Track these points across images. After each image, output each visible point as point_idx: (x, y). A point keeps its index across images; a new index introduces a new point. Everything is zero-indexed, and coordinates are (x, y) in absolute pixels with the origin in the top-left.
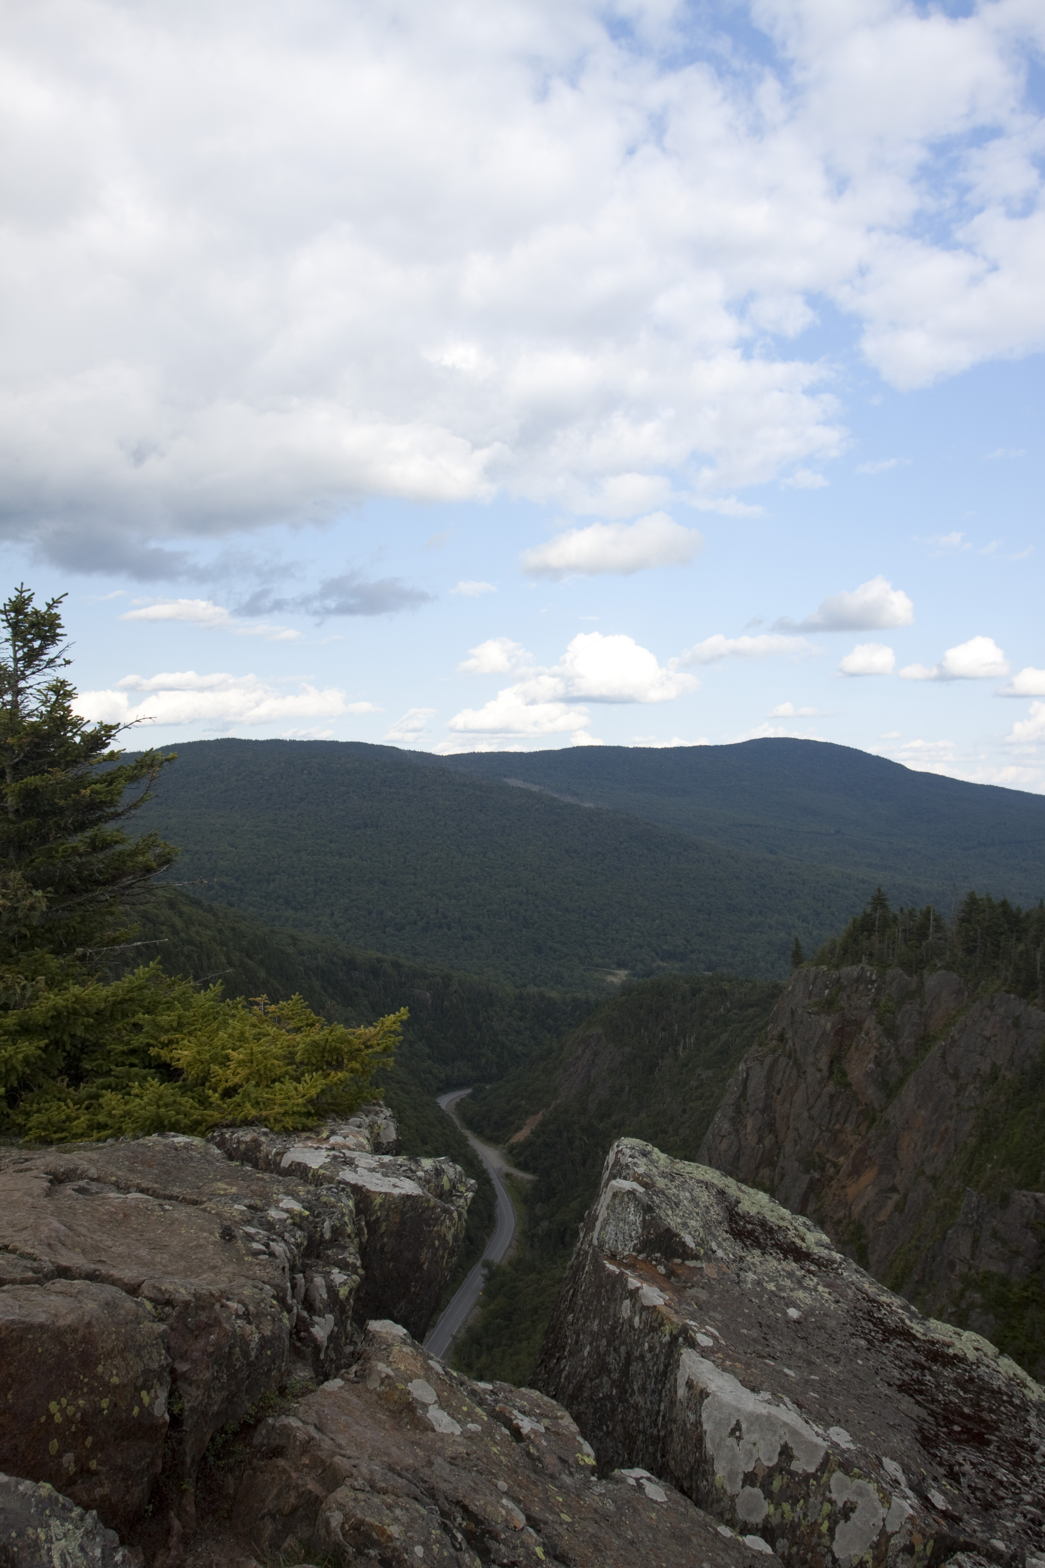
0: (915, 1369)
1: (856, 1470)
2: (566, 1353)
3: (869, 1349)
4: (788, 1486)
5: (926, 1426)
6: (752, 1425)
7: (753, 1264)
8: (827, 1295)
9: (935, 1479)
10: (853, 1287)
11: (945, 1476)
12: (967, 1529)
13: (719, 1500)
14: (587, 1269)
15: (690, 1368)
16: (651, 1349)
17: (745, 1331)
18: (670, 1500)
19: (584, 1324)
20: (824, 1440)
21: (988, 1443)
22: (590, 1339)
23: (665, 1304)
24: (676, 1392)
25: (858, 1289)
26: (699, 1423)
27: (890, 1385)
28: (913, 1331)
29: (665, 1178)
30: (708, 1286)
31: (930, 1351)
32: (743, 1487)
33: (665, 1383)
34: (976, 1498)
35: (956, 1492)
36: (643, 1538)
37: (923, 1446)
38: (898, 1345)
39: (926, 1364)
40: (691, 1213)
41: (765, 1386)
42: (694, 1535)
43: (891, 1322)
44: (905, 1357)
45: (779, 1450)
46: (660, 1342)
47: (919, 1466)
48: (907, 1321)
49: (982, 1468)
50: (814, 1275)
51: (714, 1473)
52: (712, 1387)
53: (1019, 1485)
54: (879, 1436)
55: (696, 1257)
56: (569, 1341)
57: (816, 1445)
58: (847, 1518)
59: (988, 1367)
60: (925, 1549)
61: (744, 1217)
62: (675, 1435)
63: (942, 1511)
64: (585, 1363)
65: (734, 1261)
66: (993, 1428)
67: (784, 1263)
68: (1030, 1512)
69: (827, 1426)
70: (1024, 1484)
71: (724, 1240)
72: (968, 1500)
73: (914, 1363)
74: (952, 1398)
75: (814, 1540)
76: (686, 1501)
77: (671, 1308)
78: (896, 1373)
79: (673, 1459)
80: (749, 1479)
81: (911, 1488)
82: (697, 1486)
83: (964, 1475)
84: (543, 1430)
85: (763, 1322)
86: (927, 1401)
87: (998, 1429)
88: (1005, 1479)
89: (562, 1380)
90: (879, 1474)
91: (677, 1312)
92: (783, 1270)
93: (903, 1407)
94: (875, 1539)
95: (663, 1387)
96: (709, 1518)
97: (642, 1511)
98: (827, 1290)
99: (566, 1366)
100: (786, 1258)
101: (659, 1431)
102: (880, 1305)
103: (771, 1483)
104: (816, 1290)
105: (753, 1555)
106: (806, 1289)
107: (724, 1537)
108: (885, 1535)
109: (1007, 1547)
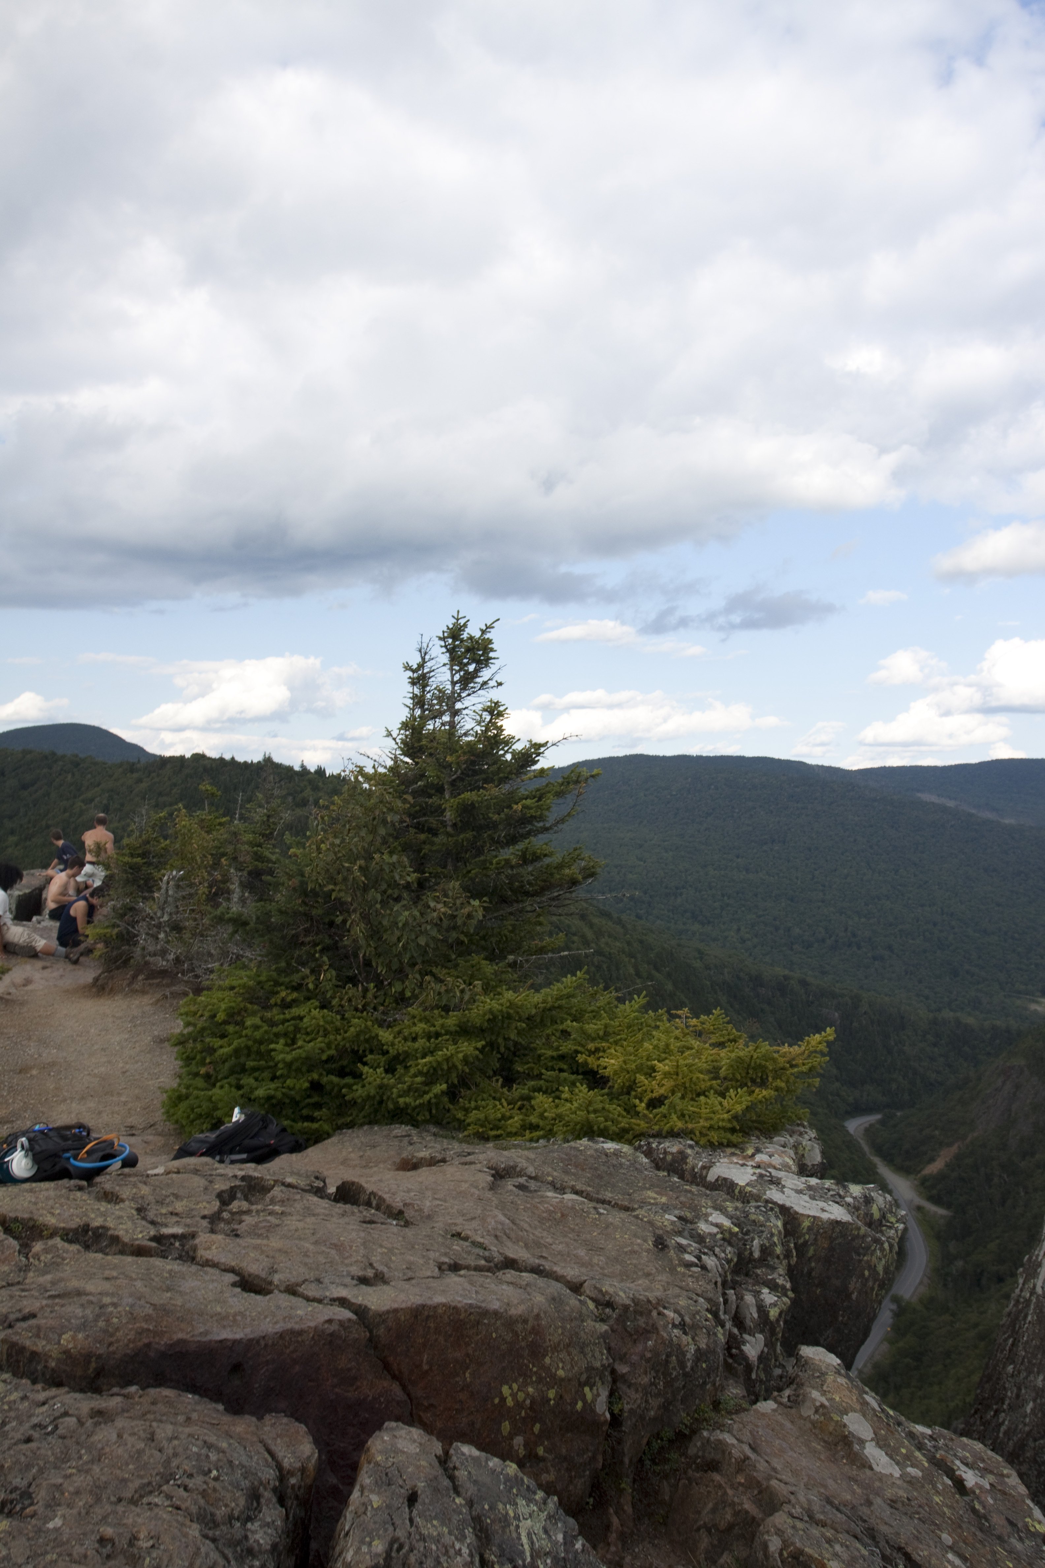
2: (1005, 1407)
14: (1029, 1318)
19: (1026, 1378)
22: (1033, 1394)
56: (1009, 1394)
64: (1027, 1420)
84: (988, 1487)
89: (1001, 1435)
99: (1006, 1421)
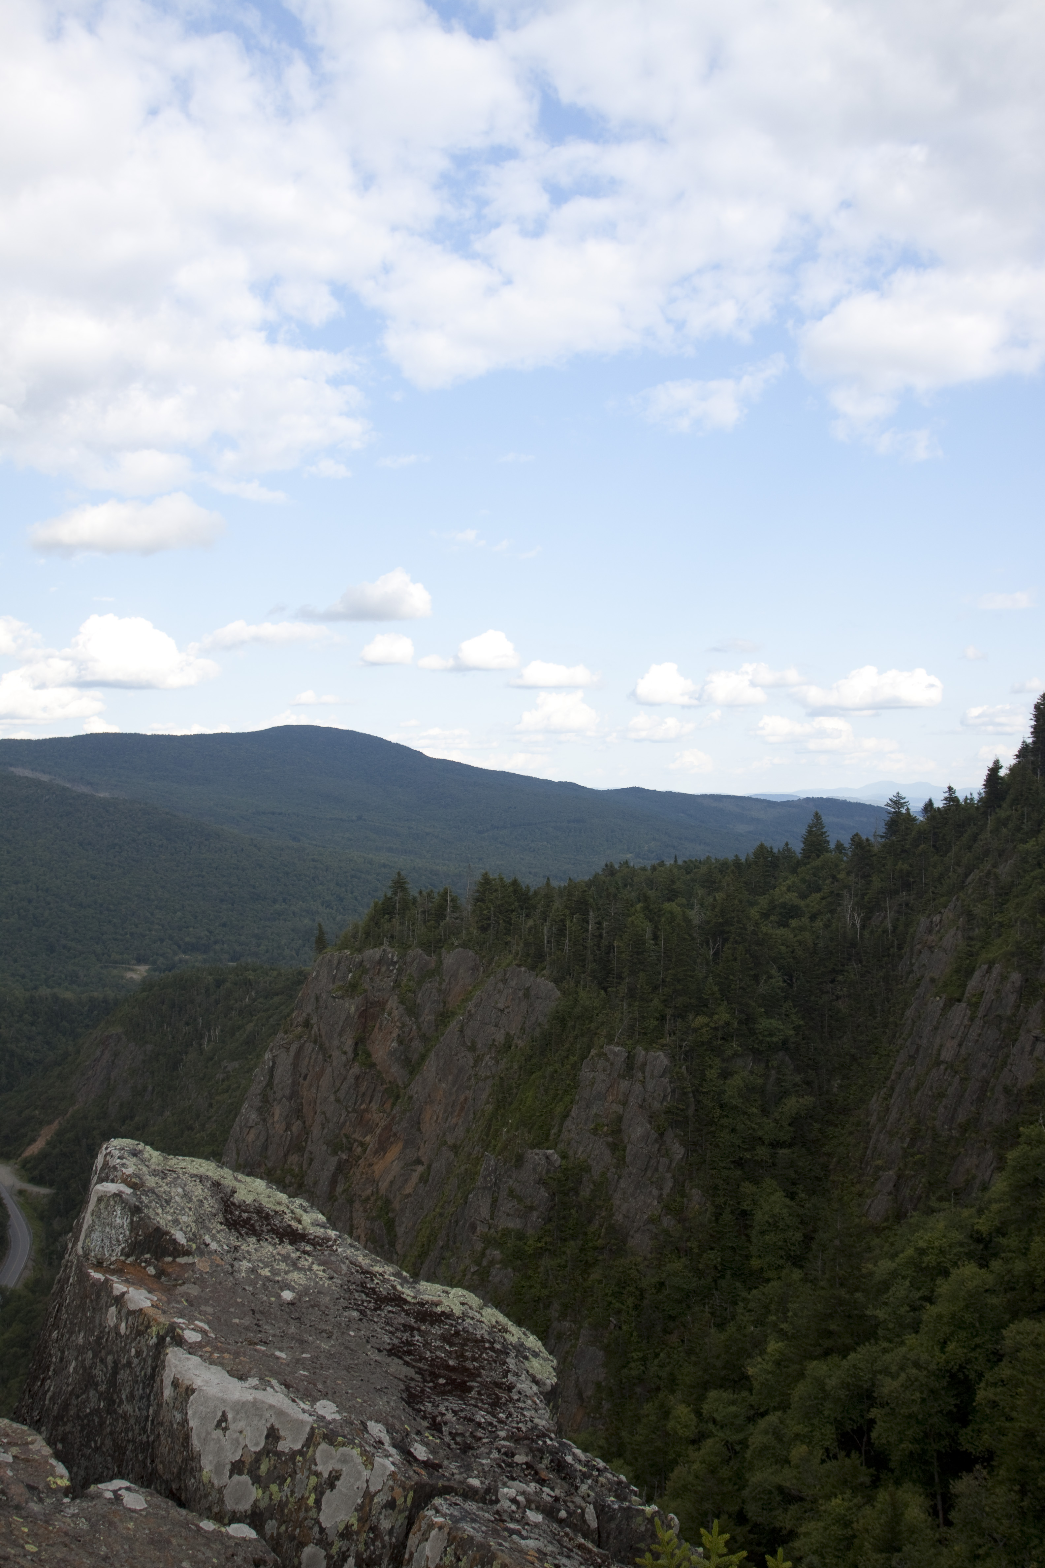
0: (404, 1331)
1: (340, 1439)
2: (50, 1373)
3: (361, 1320)
4: (275, 1467)
5: (412, 1385)
6: (238, 1414)
7: (248, 1252)
8: (321, 1273)
9: (418, 1433)
10: (347, 1262)
11: (428, 1428)
12: (446, 1474)
13: (206, 1496)
14: (71, 1281)
15: (176, 1367)
16: (138, 1354)
17: (237, 1321)
18: (150, 1506)
19: (69, 1339)
20: (311, 1415)
21: (470, 1389)
22: (75, 1354)
23: (152, 1305)
24: (162, 1393)
25: (352, 1263)
26: (185, 1421)
27: (380, 1351)
28: (404, 1296)
29: (155, 1176)
30: (201, 1281)
31: (419, 1312)
32: (230, 1477)
33: (153, 1387)
34: (456, 1443)
35: (438, 1441)
36: (117, 1551)
37: (408, 1403)
38: (389, 1312)
39: (416, 1326)
40: (183, 1209)
41: (252, 1373)
42: (174, 1536)
43: (383, 1290)
44: (395, 1322)
45: (265, 1433)
46: (147, 1346)
47: (403, 1424)
48: (399, 1287)
49: (462, 1414)
50: (309, 1255)
51: (201, 1469)
52: (198, 1383)
53: (495, 1423)
54: (365, 1402)
55: (187, 1253)
56: (54, 1359)
57: (302, 1422)
58: (332, 1487)
59: (472, 1318)
60: (405, 1501)
61: (239, 1206)
62: (163, 1438)
63: (423, 1462)
64: (70, 1380)
65: (228, 1252)
66: (474, 1375)
67: (280, 1247)
68: (504, 1446)
69: (314, 1401)
70: (500, 1421)
71: (218, 1232)
72: (449, 1446)
73: (404, 1325)
74: (438, 1353)
75: (302, 1514)
76: (167, 1503)
77: (158, 1308)
78: (386, 1339)
79: (161, 1462)
80: (237, 1468)
81: (394, 1446)
82: (185, 1486)
83: (446, 1423)
85: (256, 1309)
86: (415, 1360)
87: (480, 1375)
88: (483, 1420)
89: (47, 1402)
90: (363, 1439)
91: (164, 1312)
92: (279, 1254)
93: (391, 1370)
94: (359, 1501)
95: (151, 1391)
96: (192, 1516)
97: (118, 1523)
98: (322, 1268)
99: (51, 1386)
100: (281, 1242)
101: (148, 1437)
102: (373, 1275)
103: (259, 1468)
104: (310, 1269)
105: (236, 1543)
106: (300, 1269)
107: (206, 1531)
108: (368, 1496)
109: (482, 1483)
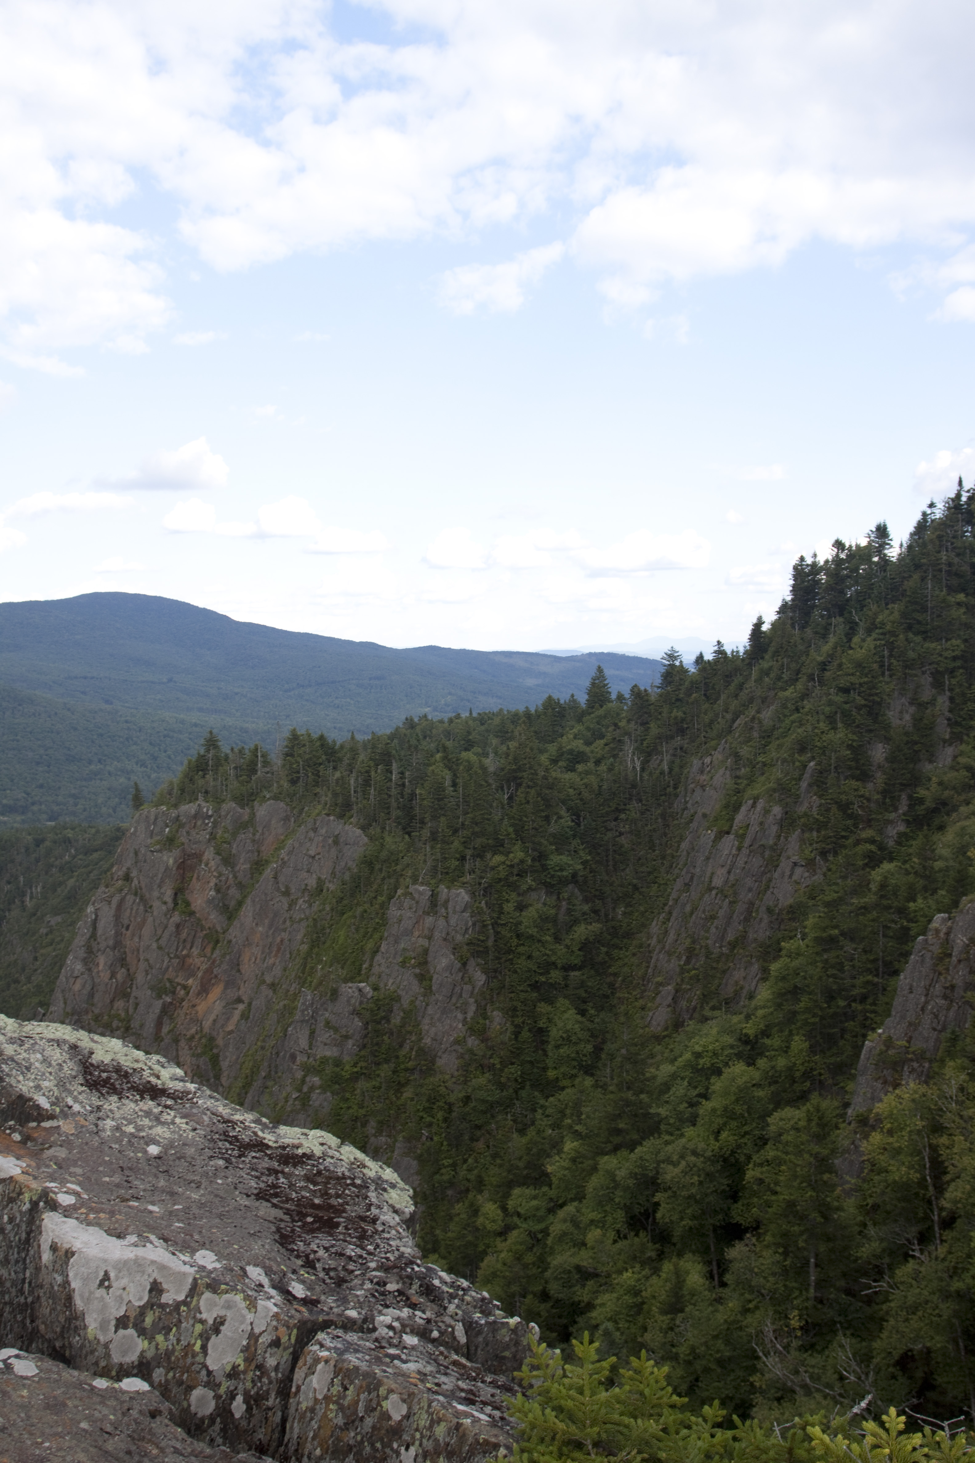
0: (269, 1175)
1: (223, 1287)
3: (227, 1168)
4: (160, 1319)
5: (282, 1225)
6: (120, 1272)
7: (111, 1111)
8: (184, 1126)
9: (294, 1272)
10: (208, 1113)
11: (302, 1266)
12: (325, 1309)
13: (92, 1352)
15: (53, 1231)
16: (11, 1220)
17: (107, 1179)
18: (41, 1370)
20: (192, 1266)
21: (337, 1225)
23: (23, 1172)
24: (40, 1258)
25: (213, 1114)
26: (66, 1283)
27: (248, 1196)
28: (266, 1141)
29: (13, 1043)
30: (67, 1144)
31: (281, 1156)
32: (116, 1332)
33: (28, 1251)
34: (331, 1278)
35: (313, 1278)
36: (15, 1420)
37: (281, 1244)
38: (253, 1157)
39: (279, 1168)
40: (44, 1074)
41: (130, 1230)
42: (69, 1398)
43: (245, 1137)
44: (260, 1166)
45: (148, 1287)
46: (20, 1212)
47: (279, 1265)
48: (260, 1133)
49: (333, 1250)
50: (171, 1109)
51: (85, 1327)
52: (77, 1245)
53: (365, 1255)
54: (241, 1247)
55: (52, 1117)
57: (184, 1274)
58: (217, 1332)
59: (332, 1157)
60: (290, 1339)
61: (98, 1067)
62: (43, 1300)
63: (302, 1299)
65: (91, 1112)
66: (339, 1211)
67: (141, 1103)
68: (376, 1277)
69: (193, 1252)
70: (370, 1253)
71: (80, 1093)
72: (324, 1281)
73: (269, 1169)
74: (303, 1193)
75: (189, 1360)
76: (58, 1366)
77: (29, 1174)
78: (253, 1184)
79: (43, 1323)
80: (122, 1323)
81: (274, 1287)
82: (70, 1343)
83: (319, 1260)
85: (125, 1166)
86: (282, 1202)
87: (344, 1211)
88: (353, 1254)
90: (244, 1284)
91: (35, 1178)
92: (141, 1110)
93: (261, 1213)
94: (245, 1343)
95: (27, 1255)
96: (84, 1375)
97: (12, 1392)
98: (184, 1121)
100: (142, 1098)
101: (26, 1298)
102: (234, 1123)
103: (144, 1321)
104: (173, 1123)
105: (131, 1398)
106: (163, 1124)
107: (100, 1390)
108: (253, 1337)
109: (359, 1313)
